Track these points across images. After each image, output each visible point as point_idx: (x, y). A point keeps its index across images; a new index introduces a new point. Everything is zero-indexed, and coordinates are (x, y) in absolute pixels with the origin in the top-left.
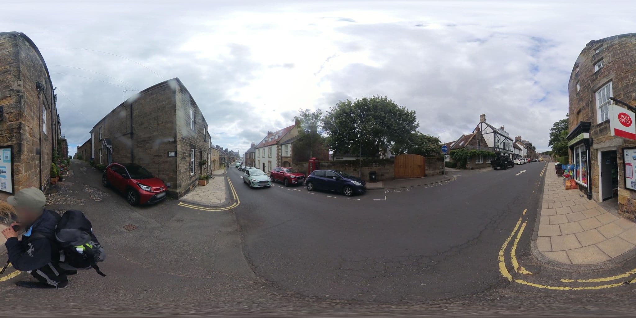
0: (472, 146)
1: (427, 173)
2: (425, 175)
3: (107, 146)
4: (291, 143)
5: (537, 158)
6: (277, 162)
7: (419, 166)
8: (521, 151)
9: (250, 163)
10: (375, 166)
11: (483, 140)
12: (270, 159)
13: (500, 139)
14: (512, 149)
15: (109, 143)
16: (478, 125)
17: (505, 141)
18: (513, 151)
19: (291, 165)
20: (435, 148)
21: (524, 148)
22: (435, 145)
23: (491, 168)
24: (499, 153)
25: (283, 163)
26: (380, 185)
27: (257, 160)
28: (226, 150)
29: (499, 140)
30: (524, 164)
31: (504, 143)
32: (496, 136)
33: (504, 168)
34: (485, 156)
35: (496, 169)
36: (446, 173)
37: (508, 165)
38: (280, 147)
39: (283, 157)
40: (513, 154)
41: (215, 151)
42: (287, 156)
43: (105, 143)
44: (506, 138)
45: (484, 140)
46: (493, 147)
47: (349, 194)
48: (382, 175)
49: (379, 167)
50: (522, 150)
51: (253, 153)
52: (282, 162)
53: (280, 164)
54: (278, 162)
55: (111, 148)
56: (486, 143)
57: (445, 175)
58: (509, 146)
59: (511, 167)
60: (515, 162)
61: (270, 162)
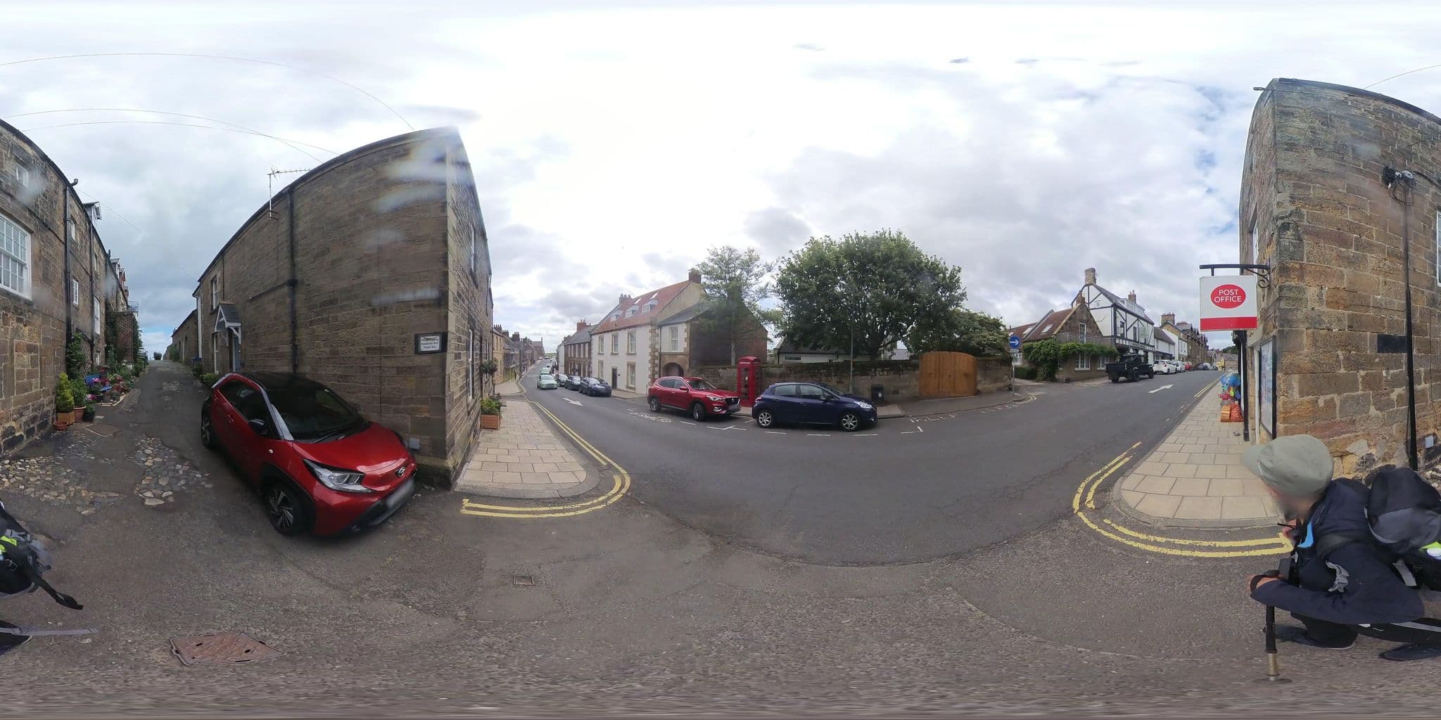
0: (1068, 335)
1: (980, 387)
2: (977, 393)
3: (227, 325)
4: (686, 322)
5: (1211, 361)
6: (650, 365)
7: (966, 375)
8: (1172, 346)
9: (577, 367)
10: (881, 373)
11: (1091, 322)
12: (632, 359)
13: (1126, 321)
14: (1152, 341)
15: (233, 316)
16: (1081, 291)
17: (1136, 325)
18: (1154, 346)
19: (685, 372)
20: (995, 340)
21: (1179, 339)
22: (996, 334)
23: (1107, 380)
24: (1123, 349)
25: (665, 366)
26: (895, 410)
27: (597, 361)
28: (516, 336)
29: (1123, 323)
30: (1175, 373)
31: (1135, 328)
32: (1118, 315)
33: (1133, 378)
34: (1094, 356)
35: (1115, 381)
36: (1017, 389)
37: (1141, 374)
38: (658, 331)
39: (666, 354)
40: (1154, 353)
41: (495, 337)
42: (675, 351)
43: (221, 317)
44: (1139, 317)
45: (1095, 322)
46: (1112, 336)
47: (851, 426)
48: (896, 392)
49: (890, 377)
50: (1174, 344)
51: (584, 343)
52: (662, 366)
53: (657, 369)
54: (654, 365)
55: (237, 329)
56: (1098, 328)
57: (1015, 391)
58: (1144, 334)
59: (1147, 378)
60: (1155, 368)
61: (632, 367)
